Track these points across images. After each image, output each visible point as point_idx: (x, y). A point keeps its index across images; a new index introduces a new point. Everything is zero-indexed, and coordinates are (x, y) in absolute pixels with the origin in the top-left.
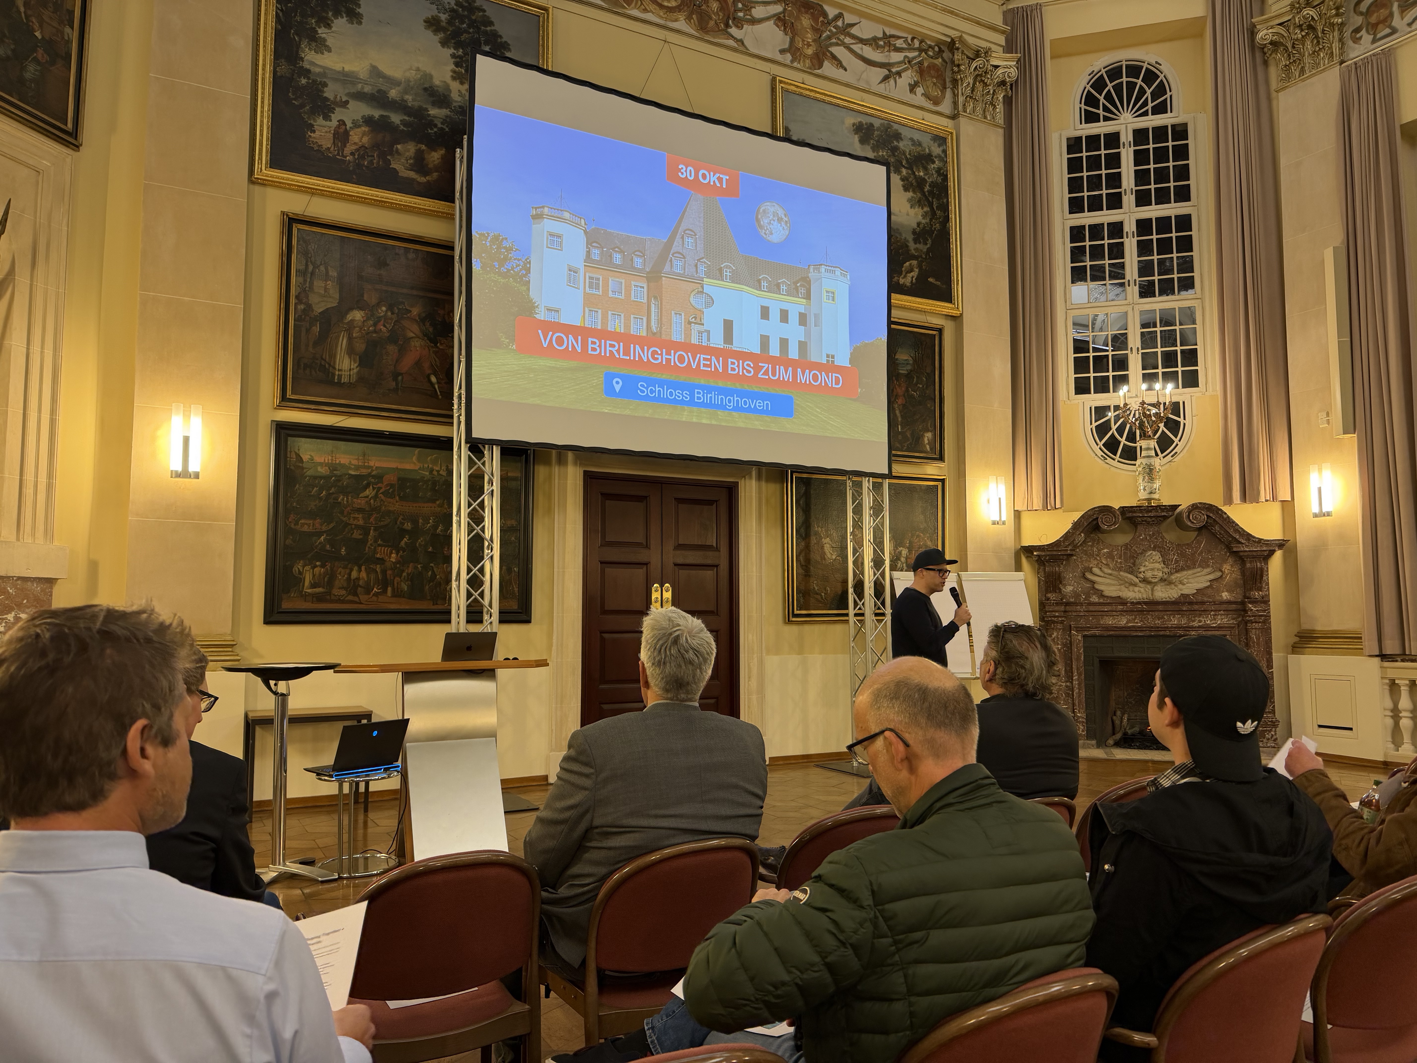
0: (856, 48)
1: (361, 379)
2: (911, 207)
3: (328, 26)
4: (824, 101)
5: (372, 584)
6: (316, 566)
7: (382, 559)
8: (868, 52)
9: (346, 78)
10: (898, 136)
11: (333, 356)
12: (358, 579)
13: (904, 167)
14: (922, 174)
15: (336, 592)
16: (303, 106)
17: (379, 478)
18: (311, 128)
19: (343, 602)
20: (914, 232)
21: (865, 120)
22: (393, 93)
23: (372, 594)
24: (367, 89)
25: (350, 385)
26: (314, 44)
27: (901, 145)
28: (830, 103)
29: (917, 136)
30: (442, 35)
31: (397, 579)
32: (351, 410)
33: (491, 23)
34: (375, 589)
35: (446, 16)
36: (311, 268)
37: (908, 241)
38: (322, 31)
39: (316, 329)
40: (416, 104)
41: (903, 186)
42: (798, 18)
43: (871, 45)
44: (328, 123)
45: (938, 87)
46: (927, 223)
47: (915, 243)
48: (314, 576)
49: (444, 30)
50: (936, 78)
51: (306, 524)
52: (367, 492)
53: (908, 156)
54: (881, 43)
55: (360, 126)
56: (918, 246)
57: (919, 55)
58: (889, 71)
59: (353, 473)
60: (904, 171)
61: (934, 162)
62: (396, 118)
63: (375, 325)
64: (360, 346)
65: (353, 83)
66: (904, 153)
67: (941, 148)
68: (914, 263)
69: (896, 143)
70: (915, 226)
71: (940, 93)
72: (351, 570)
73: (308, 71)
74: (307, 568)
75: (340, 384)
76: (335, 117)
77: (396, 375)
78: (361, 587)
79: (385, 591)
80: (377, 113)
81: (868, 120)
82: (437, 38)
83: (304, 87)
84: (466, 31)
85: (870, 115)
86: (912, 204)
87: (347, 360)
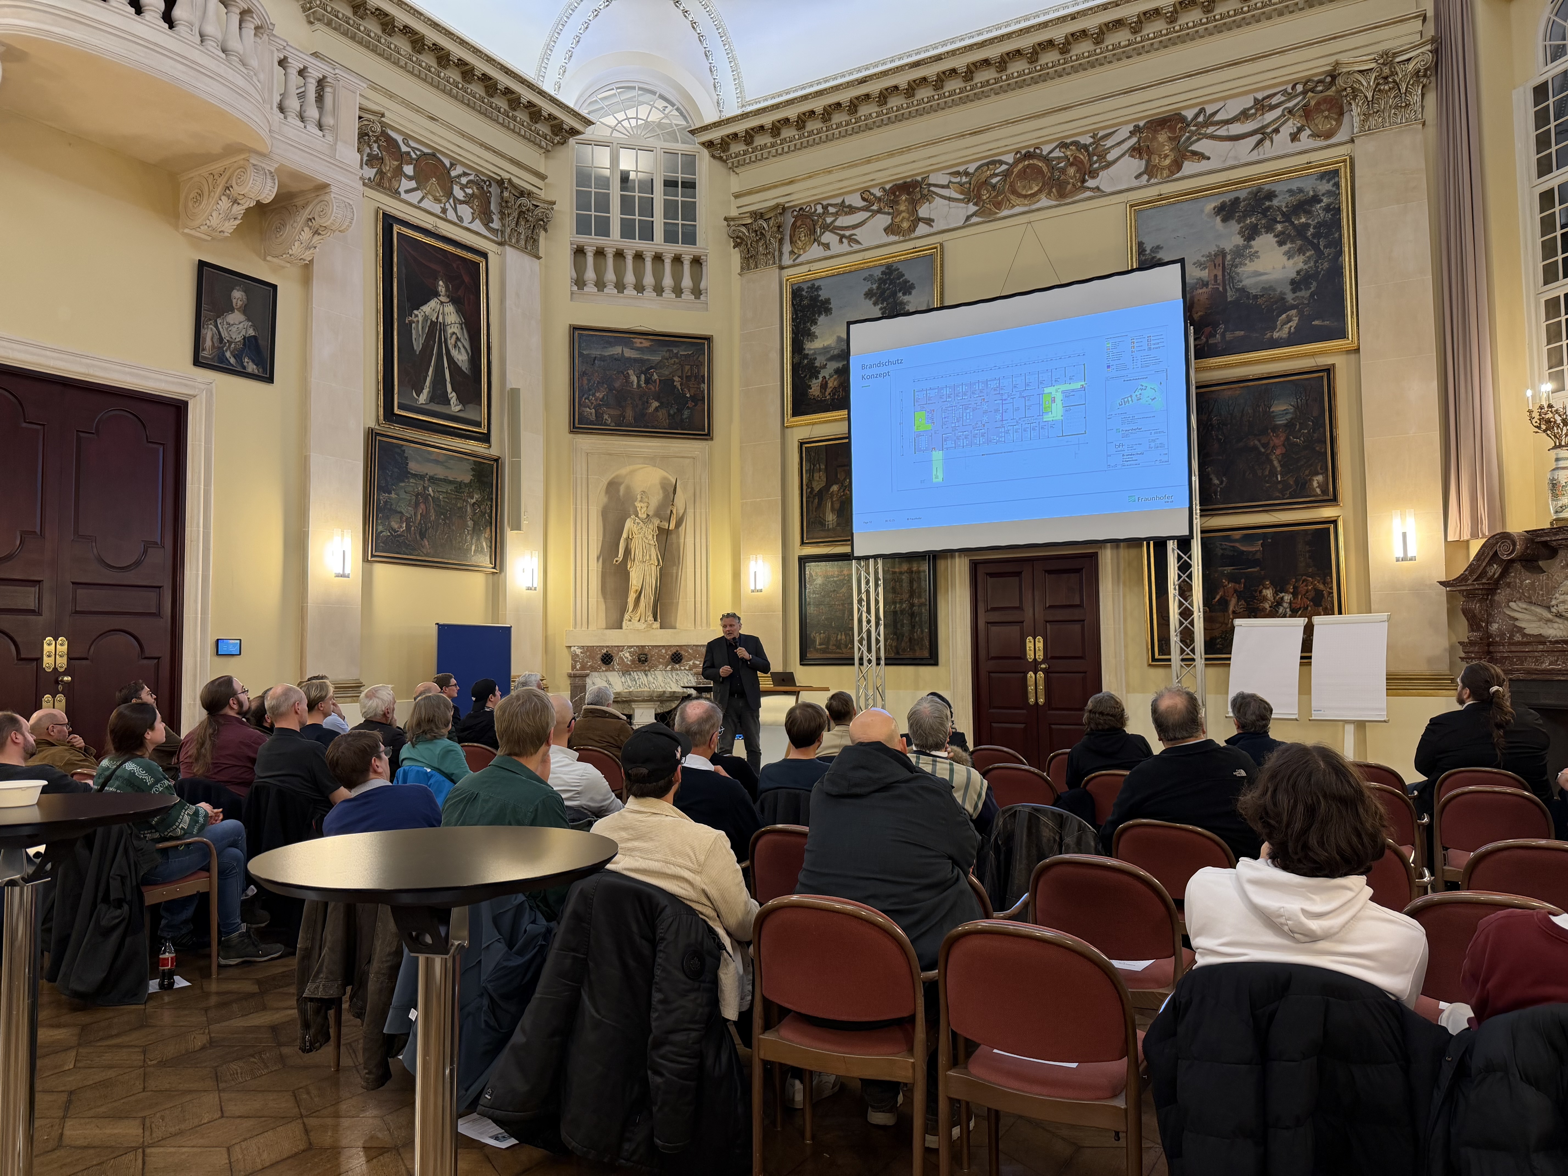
0: (1222, 132)
2: (1289, 259)
3: (816, 324)
4: (1181, 201)
5: (848, 643)
8: (1236, 129)
9: (826, 350)
10: (1271, 195)
11: (824, 514)
12: (841, 640)
13: (1279, 222)
14: (1303, 220)
15: (830, 647)
16: (806, 376)
18: (810, 387)
20: (1293, 282)
21: (1227, 198)
23: (848, 648)
24: (836, 352)
25: (834, 529)
26: (809, 338)
27: (1275, 202)
28: (1190, 200)
29: (1294, 186)
30: (874, 299)
33: (903, 275)
35: (876, 285)
36: (812, 467)
37: (1285, 294)
38: (813, 329)
39: (816, 501)
41: (1277, 242)
42: (1154, 138)
43: (1239, 120)
44: (818, 381)
45: (1332, 118)
46: (1309, 267)
47: (1294, 293)
49: (875, 295)
50: (1329, 110)
53: (1284, 210)
54: (1253, 111)
56: (1298, 294)
57: (1304, 98)
58: (1262, 134)
59: (835, 579)
60: (1279, 227)
61: (1320, 201)
64: (837, 506)
65: (828, 352)
66: (1279, 209)
67: (1331, 183)
68: (1294, 312)
69: (1267, 203)
70: (1294, 275)
71: (1334, 123)
73: (808, 355)
74: (816, 634)
75: (829, 530)
76: (820, 376)
81: (1232, 196)
82: (871, 302)
83: (806, 365)
84: (888, 289)
85: (1236, 190)
86: (1289, 255)
87: (831, 515)
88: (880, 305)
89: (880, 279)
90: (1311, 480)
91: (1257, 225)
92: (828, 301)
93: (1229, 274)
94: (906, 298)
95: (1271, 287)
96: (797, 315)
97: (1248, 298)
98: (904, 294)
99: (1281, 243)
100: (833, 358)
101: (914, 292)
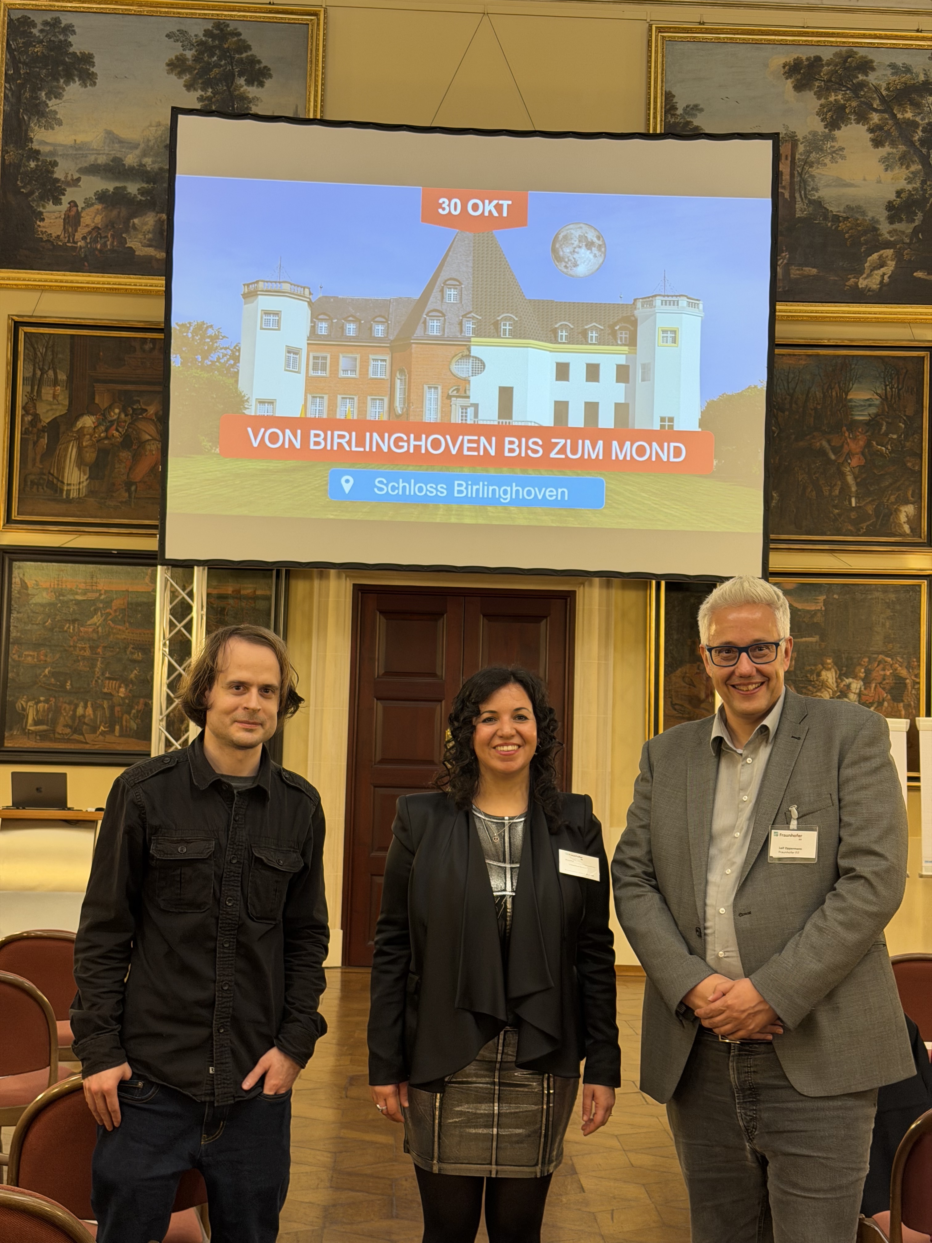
1: (91, 493)
2: (886, 170)
3: (58, 96)
4: (733, 42)
5: (98, 723)
6: (40, 702)
7: (111, 694)
9: (79, 149)
10: (866, 66)
11: (61, 470)
12: (83, 716)
13: (876, 110)
14: (909, 115)
15: (60, 729)
16: (31, 193)
17: (108, 603)
18: (40, 216)
19: (69, 741)
20: (890, 206)
21: (805, 54)
22: (130, 160)
23: (98, 733)
24: (101, 160)
25: (80, 501)
26: (43, 121)
27: (872, 78)
28: (745, 42)
29: (900, 60)
30: (187, 77)
31: (126, 716)
32: (78, 527)
33: (248, 48)
34: (102, 728)
35: (193, 52)
36: (39, 373)
37: (878, 222)
38: (53, 104)
39: (44, 441)
40: (156, 166)
41: (872, 140)
44: (58, 207)
46: (915, 189)
47: (891, 223)
48: (37, 711)
49: (189, 69)
51: (31, 655)
52: (95, 619)
53: (884, 93)
55: (92, 205)
56: (897, 226)
59: (79, 598)
60: (875, 118)
62: (133, 188)
63: (106, 430)
64: (90, 456)
65: (85, 157)
66: (877, 89)
68: (889, 252)
69: (861, 77)
70: (892, 196)
72: (76, 706)
73: (38, 152)
74: (30, 703)
75: (69, 501)
76: (65, 200)
77: (129, 484)
78: (87, 724)
79: (112, 731)
80: (110, 186)
81: (812, 52)
82: (182, 82)
83: (33, 171)
84: (217, 65)
85: (818, 44)
86: (888, 163)
87: (76, 472)
88: (200, 93)
89: (201, 43)
90: (897, 511)
91: (843, 107)
92: (88, 59)
93: (800, 175)
94: (252, 91)
95: (859, 207)
96: (17, 70)
97: (826, 218)
98: (249, 82)
99: (877, 143)
100: (94, 170)
101: (268, 83)
